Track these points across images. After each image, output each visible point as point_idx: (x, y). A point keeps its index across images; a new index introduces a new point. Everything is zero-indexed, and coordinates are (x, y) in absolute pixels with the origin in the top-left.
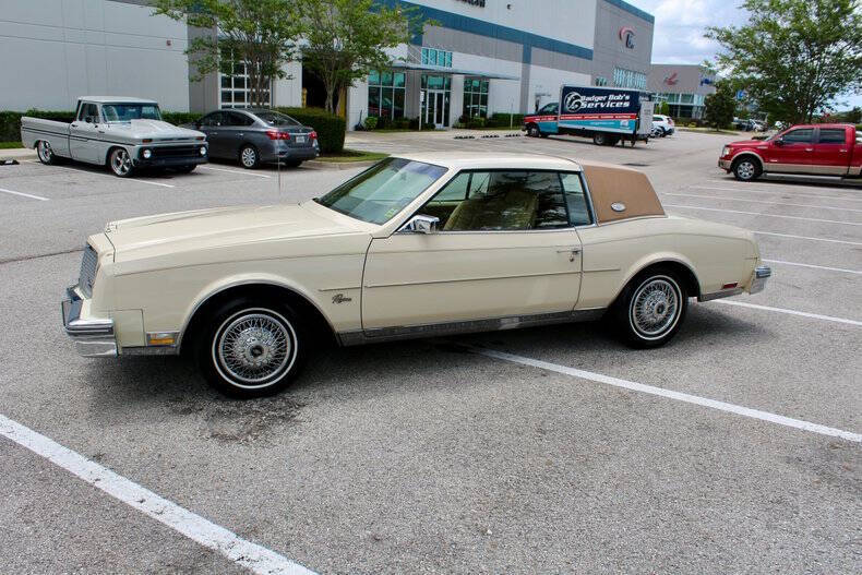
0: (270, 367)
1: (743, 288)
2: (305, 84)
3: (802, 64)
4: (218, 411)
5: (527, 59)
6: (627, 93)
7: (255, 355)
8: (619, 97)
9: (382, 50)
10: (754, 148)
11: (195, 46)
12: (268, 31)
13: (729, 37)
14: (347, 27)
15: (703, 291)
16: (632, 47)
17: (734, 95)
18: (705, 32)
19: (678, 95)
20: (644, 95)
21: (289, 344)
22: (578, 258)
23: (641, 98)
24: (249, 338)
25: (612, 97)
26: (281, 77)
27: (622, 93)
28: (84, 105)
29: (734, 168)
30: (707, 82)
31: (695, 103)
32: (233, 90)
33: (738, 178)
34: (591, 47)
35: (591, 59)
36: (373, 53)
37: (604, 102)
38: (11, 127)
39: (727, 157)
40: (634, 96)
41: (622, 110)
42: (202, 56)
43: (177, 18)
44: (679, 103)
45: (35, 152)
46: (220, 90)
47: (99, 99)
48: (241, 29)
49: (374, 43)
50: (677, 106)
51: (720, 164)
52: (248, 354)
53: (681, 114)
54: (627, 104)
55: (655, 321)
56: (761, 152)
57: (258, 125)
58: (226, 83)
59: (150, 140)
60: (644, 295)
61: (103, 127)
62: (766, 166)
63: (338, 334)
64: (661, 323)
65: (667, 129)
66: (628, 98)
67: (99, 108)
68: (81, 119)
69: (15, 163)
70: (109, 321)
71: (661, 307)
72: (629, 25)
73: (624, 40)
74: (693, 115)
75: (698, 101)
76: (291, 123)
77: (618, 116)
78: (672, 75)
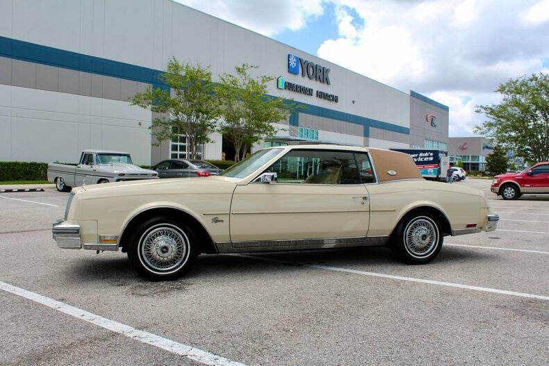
0: (173, 261)
1: (481, 228)
2: (224, 150)
3: (541, 126)
4: (139, 286)
5: (366, 134)
6: (431, 151)
7: (164, 252)
8: (426, 154)
9: (271, 124)
10: (513, 178)
11: (156, 123)
12: (200, 114)
13: (492, 112)
14: (248, 110)
15: (453, 228)
16: (435, 126)
17: (505, 154)
18: (476, 109)
19: (468, 157)
20: (442, 152)
21: (185, 247)
22: (366, 203)
23: (440, 155)
24: (162, 241)
25: (421, 154)
26: (208, 142)
27: (428, 151)
28: (86, 155)
29: (501, 193)
30: (487, 147)
31: (480, 161)
32: (179, 152)
33: (505, 199)
34: (408, 126)
35: (408, 134)
36: (265, 126)
37: (416, 158)
38: (42, 172)
39: (496, 185)
40: (436, 153)
41: (428, 163)
42: (160, 129)
43: (145, 107)
44: (470, 161)
45: (55, 185)
46: (171, 152)
47: (95, 151)
48: (184, 113)
49: (266, 120)
50: (468, 164)
51: (492, 190)
52: (159, 252)
53: (472, 169)
54: (431, 159)
55: (422, 245)
56: (518, 180)
57: (192, 168)
58: (175, 148)
59: (124, 175)
60: (412, 229)
61: (96, 167)
62: (522, 189)
63: (216, 244)
64: (426, 248)
65: (461, 176)
66: (432, 154)
67: (94, 156)
68: (83, 163)
69: (42, 190)
70: (78, 226)
71: (424, 237)
72: (432, 112)
73: (430, 121)
74: (480, 170)
75: (482, 160)
76: (212, 167)
77: (426, 166)
78: (464, 143)
